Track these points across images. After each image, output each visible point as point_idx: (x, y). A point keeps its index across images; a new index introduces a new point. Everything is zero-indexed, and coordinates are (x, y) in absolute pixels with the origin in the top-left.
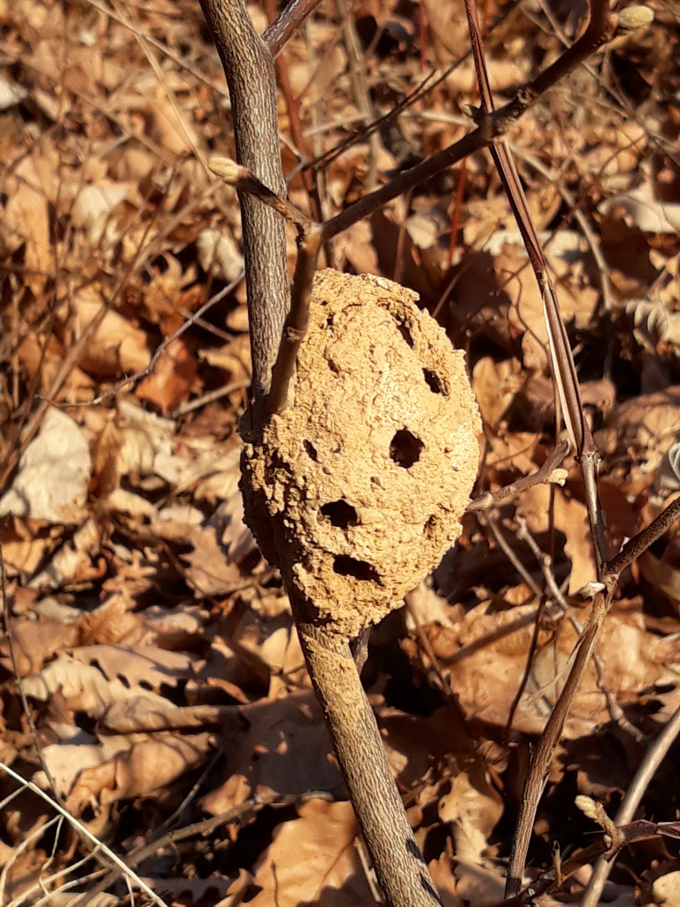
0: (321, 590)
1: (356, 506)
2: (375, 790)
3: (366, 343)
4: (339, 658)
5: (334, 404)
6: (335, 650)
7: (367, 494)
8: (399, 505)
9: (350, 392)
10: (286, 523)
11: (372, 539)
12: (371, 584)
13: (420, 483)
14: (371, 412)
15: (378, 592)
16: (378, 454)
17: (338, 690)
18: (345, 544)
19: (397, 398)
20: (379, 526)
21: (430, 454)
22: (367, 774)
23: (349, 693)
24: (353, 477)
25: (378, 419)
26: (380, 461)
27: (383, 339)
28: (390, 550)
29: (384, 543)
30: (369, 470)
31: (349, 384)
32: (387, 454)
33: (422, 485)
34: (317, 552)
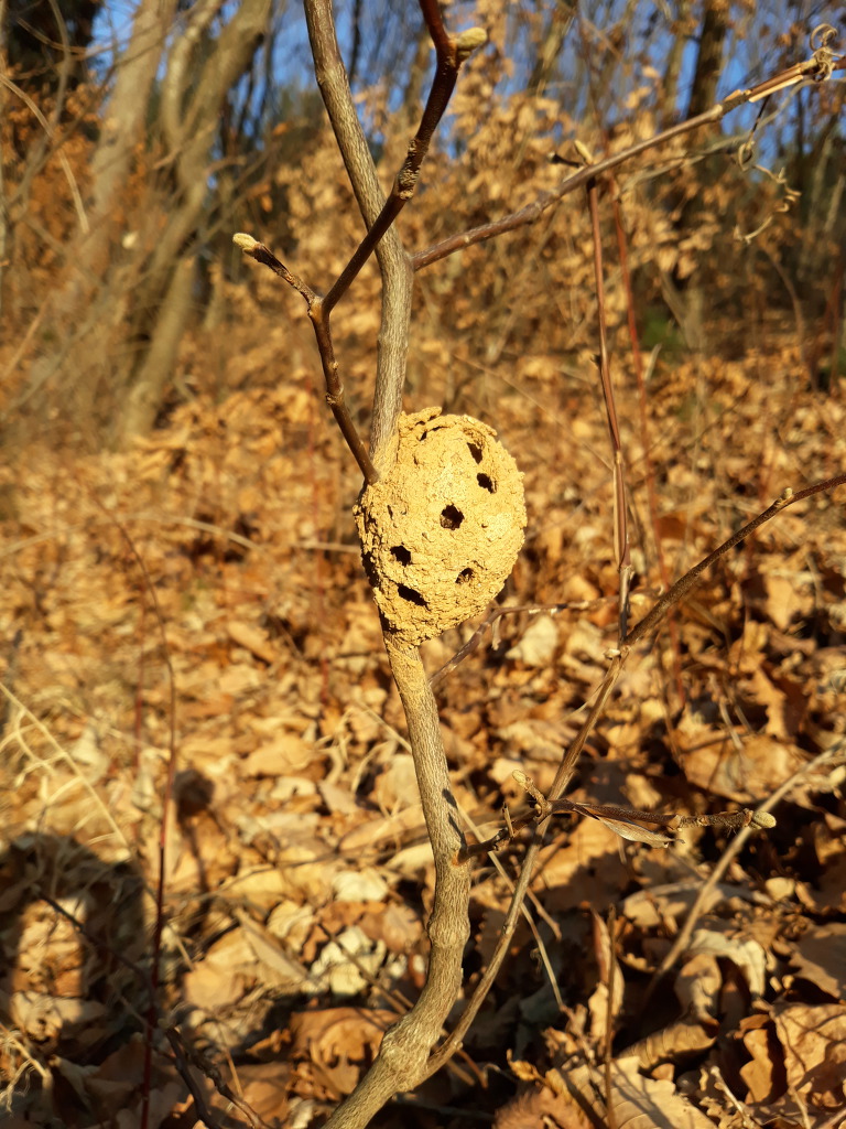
0: (390, 607)
1: (412, 551)
2: (426, 751)
3: (441, 448)
4: (407, 658)
5: (408, 483)
6: (404, 652)
7: (418, 543)
8: (440, 555)
9: (421, 477)
10: (372, 559)
11: (420, 575)
12: (423, 608)
13: (458, 542)
14: (431, 490)
15: (427, 614)
16: (430, 518)
17: (405, 679)
18: (402, 576)
19: (450, 484)
20: (424, 567)
21: (468, 524)
22: (422, 740)
23: (413, 684)
24: (410, 531)
25: (434, 495)
26: (431, 524)
27: (453, 448)
28: (432, 585)
29: (427, 579)
30: (422, 528)
31: (422, 472)
32: (438, 519)
33: (460, 545)
34: (385, 580)
